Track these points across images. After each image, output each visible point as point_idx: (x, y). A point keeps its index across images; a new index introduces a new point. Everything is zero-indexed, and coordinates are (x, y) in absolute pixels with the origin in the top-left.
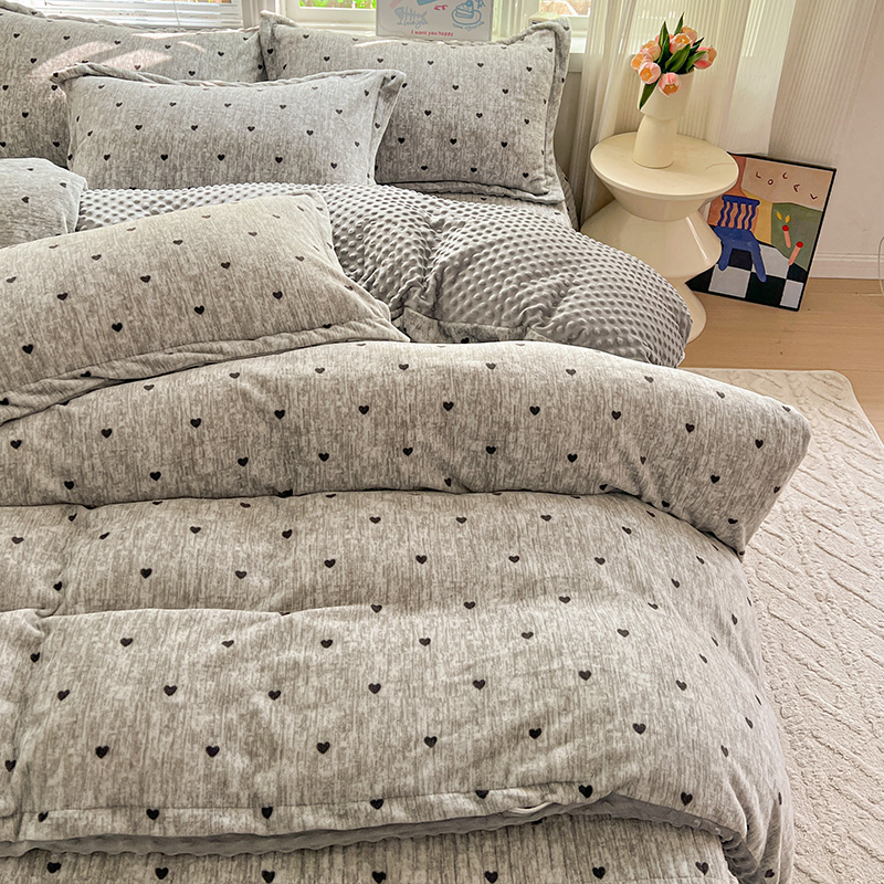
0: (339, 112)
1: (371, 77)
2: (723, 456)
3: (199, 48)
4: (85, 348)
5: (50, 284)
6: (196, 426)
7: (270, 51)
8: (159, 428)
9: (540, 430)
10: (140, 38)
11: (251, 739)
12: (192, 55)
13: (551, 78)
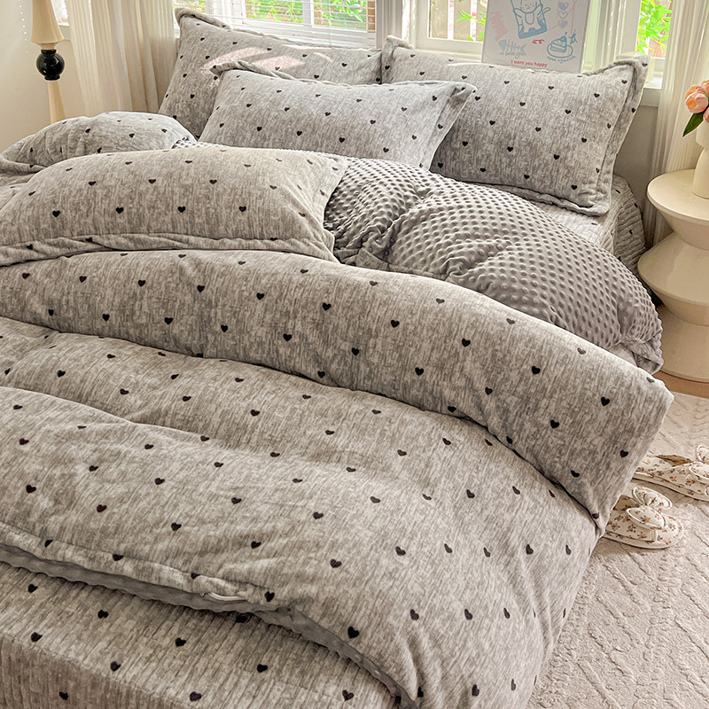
0: (404, 109)
1: (444, 86)
3: (328, 58)
4: (93, 220)
5: (89, 175)
6: (141, 285)
7: (387, 68)
8: (117, 282)
9: (395, 341)
10: (287, 48)
11: (61, 491)
12: (321, 63)
13: (620, 107)
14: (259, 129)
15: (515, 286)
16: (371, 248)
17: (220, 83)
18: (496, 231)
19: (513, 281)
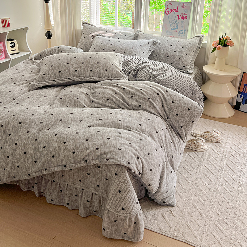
0: (141, 45)
1: (152, 40)
2: (179, 110)
3: (122, 34)
7: (137, 37)
10: (111, 31)
12: (120, 35)
13: (196, 47)
14: (104, 49)
15: (167, 81)
16: (132, 74)
17: (93, 40)
18: (162, 70)
19: (166, 80)
